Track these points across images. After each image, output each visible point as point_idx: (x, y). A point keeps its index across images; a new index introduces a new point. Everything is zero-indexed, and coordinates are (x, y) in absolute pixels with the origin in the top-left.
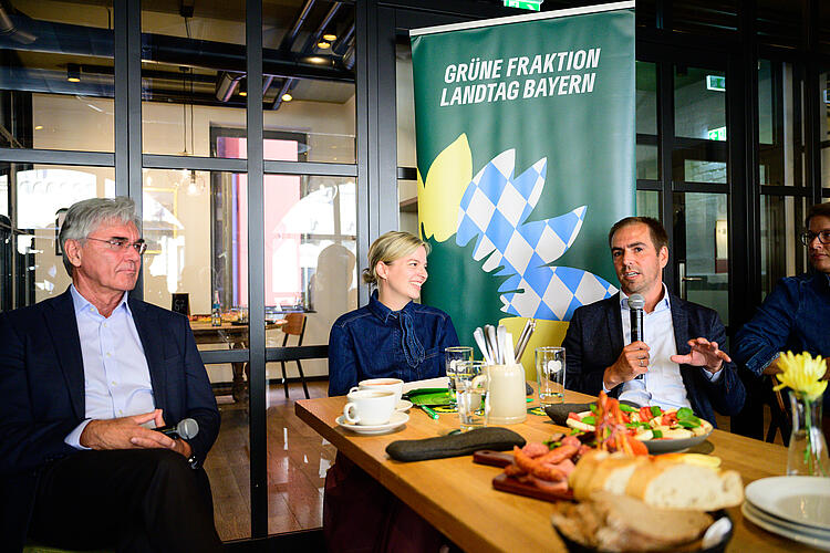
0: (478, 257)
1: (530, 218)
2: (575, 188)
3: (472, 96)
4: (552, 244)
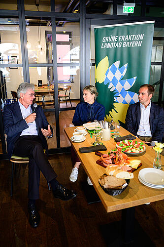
0: (109, 88)
1: (123, 79)
2: (134, 72)
3: (109, 46)
4: (128, 85)
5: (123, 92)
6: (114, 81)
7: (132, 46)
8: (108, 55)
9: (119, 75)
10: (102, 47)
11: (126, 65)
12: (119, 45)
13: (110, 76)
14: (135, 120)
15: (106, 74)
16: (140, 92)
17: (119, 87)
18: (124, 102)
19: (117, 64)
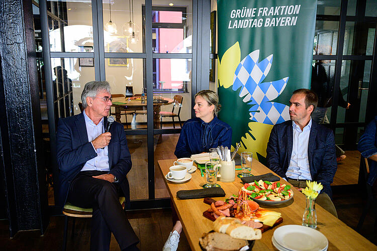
0: (241, 96)
1: (264, 81)
2: (284, 68)
3: (245, 25)
4: (273, 92)
5: (265, 104)
6: (250, 84)
7: (281, 25)
8: (239, 39)
9: (257, 75)
10: (229, 28)
11: (270, 58)
12: (258, 24)
13: (243, 77)
14: (282, 150)
15: (237, 73)
16: (292, 101)
17: (257, 95)
18: (267, 121)
19: (255, 55)
